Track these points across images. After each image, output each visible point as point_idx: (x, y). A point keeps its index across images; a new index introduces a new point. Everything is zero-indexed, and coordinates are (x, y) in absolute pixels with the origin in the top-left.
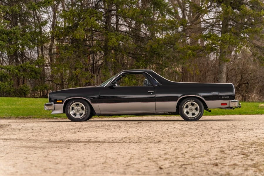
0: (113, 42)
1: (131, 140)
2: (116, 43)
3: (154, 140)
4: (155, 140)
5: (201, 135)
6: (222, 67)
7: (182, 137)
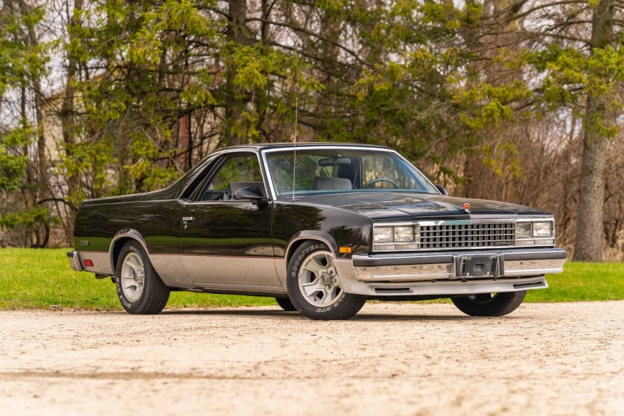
0: (250, 73)
1: (289, 369)
2: (258, 79)
3: (376, 371)
4: (380, 369)
5: (548, 356)
6: (592, 156)
7: (479, 361)
